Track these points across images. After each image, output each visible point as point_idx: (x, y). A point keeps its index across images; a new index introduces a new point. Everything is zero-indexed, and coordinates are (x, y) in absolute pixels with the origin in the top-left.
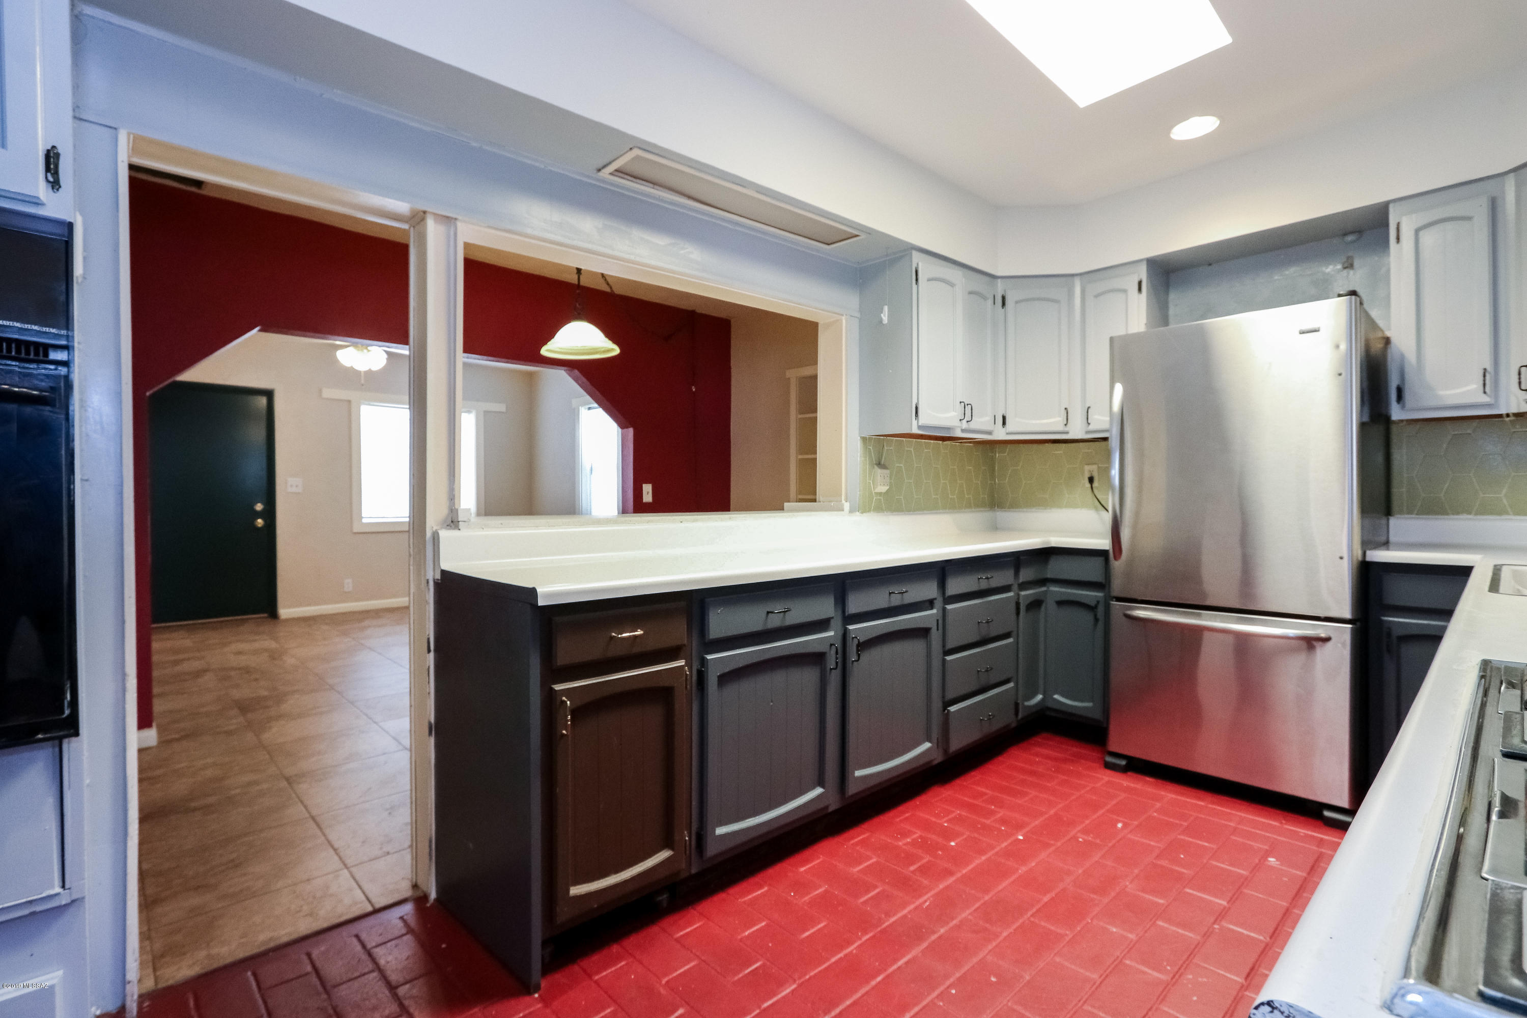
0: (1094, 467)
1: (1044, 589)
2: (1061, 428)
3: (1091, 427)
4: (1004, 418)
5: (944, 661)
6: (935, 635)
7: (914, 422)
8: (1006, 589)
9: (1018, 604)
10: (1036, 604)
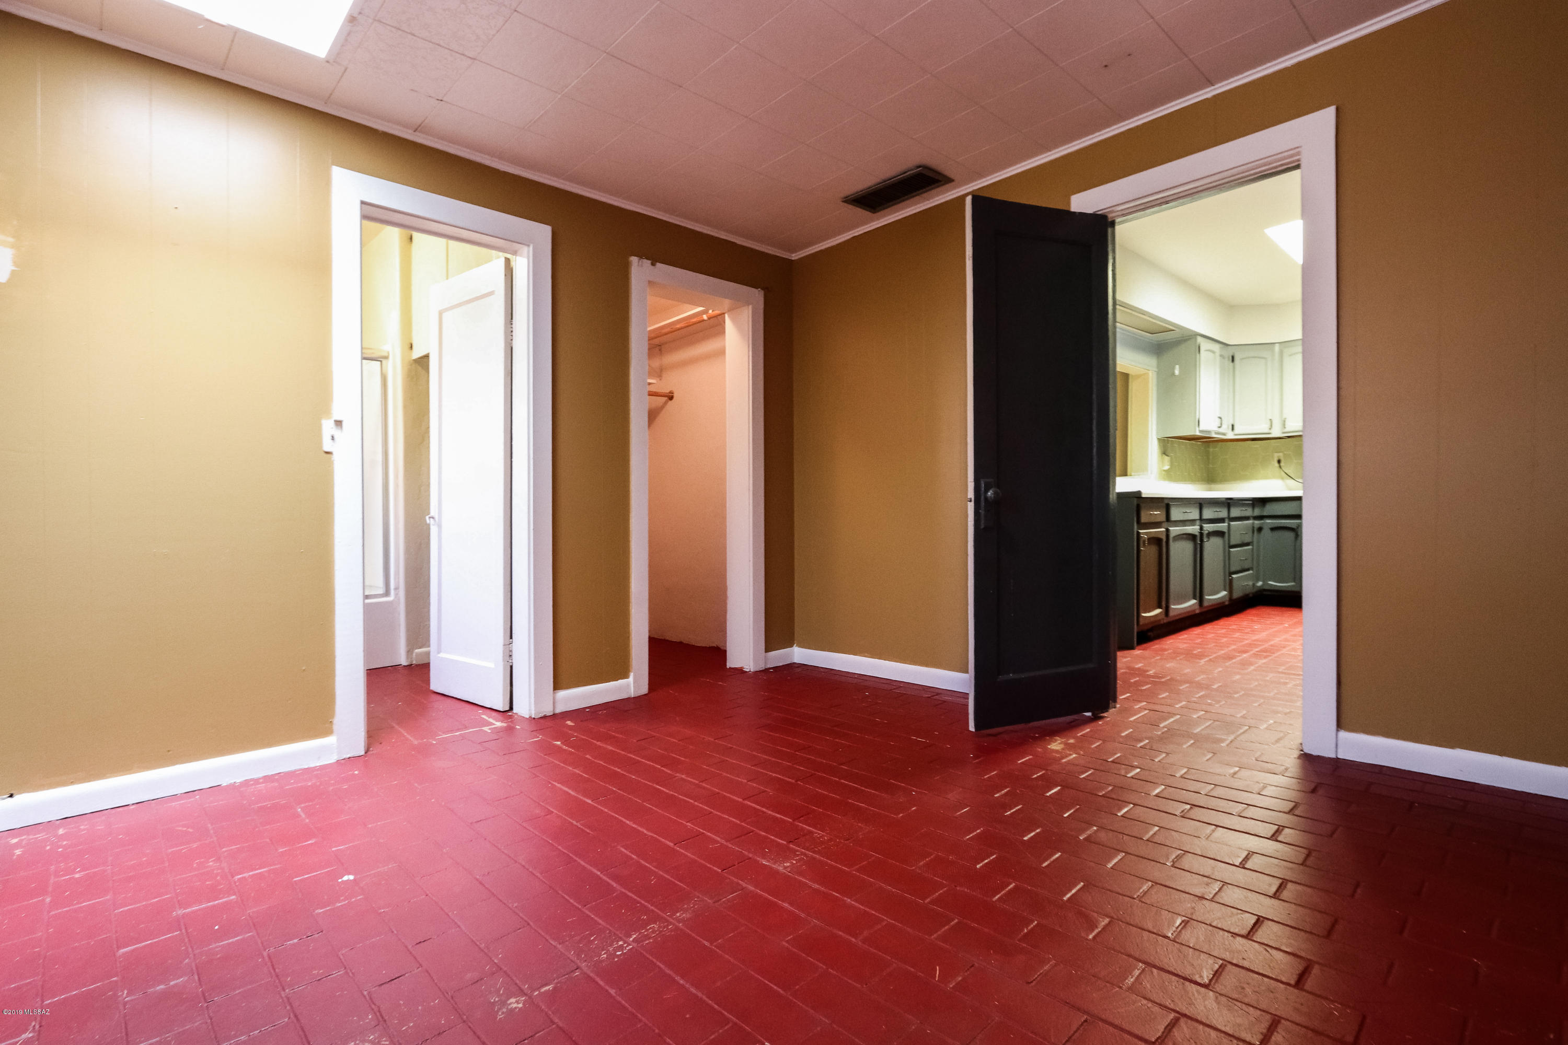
0: (1281, 454)
1: (1263, 521)
2: (1267, 431)
3: (1286, 430)
4: (1233, 426)
5: (1229, 551)
6: (1227, 535)
7: (1197, 428)
8: (1247, 518)
9: (1253, 527)
10: (1260, 529)
